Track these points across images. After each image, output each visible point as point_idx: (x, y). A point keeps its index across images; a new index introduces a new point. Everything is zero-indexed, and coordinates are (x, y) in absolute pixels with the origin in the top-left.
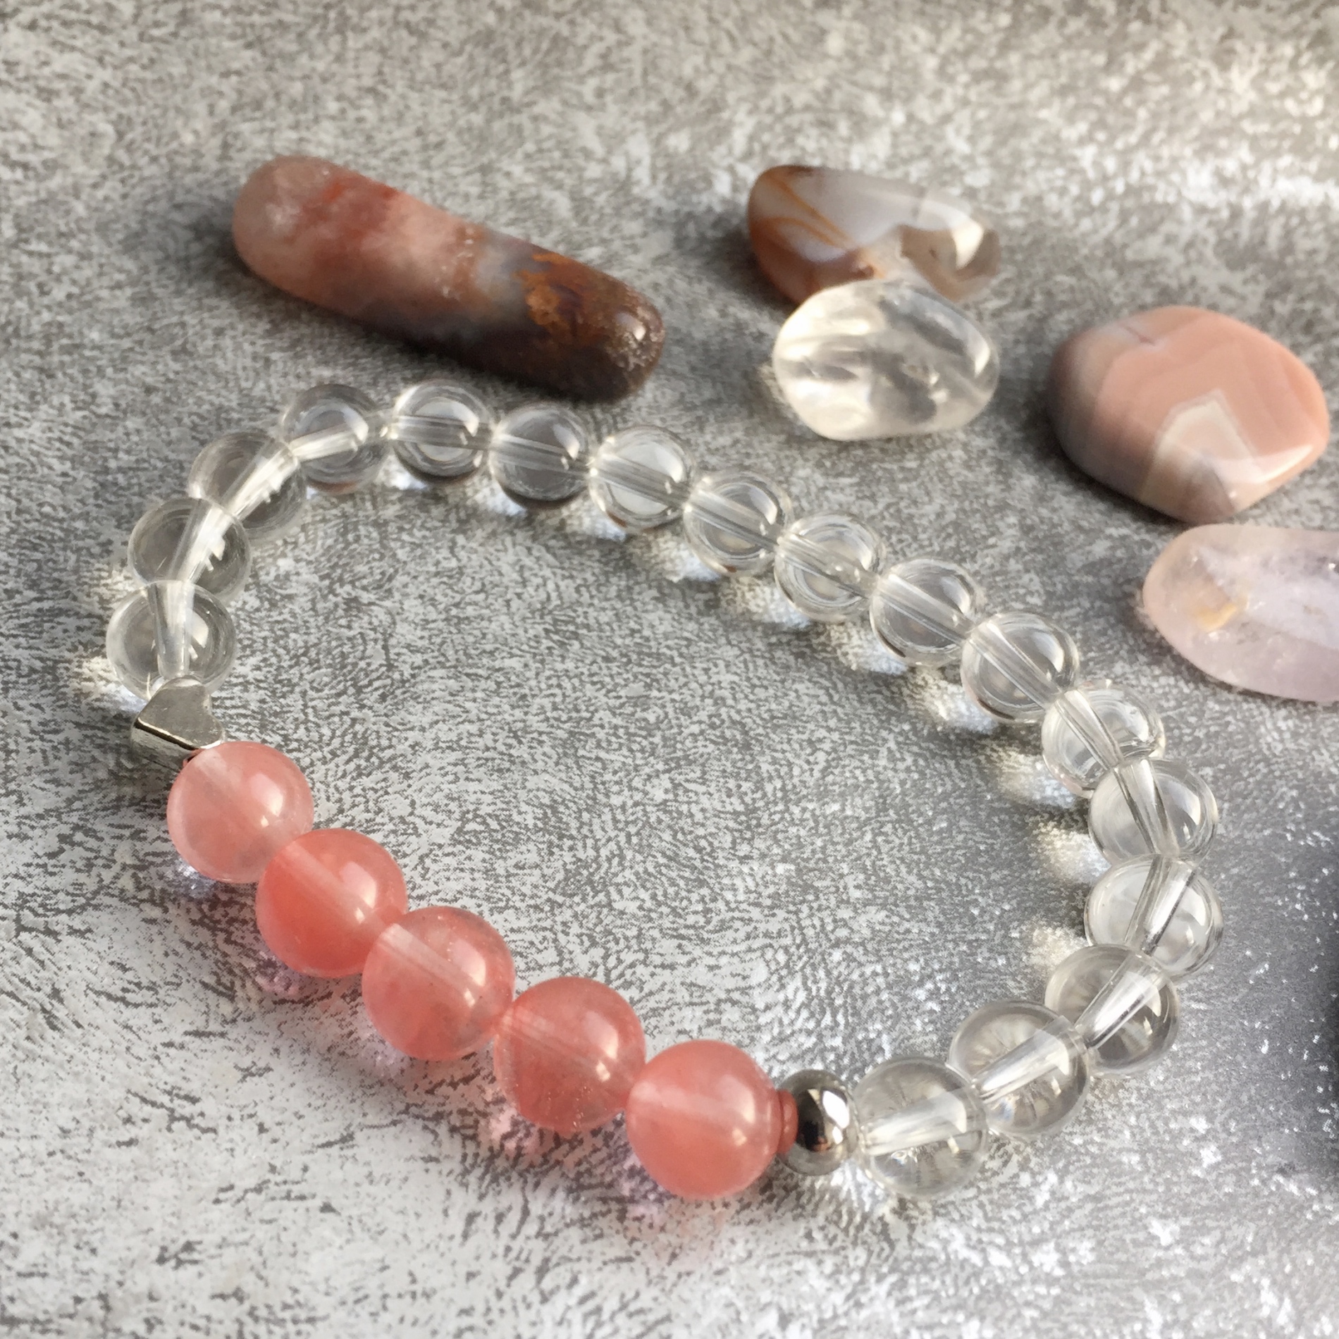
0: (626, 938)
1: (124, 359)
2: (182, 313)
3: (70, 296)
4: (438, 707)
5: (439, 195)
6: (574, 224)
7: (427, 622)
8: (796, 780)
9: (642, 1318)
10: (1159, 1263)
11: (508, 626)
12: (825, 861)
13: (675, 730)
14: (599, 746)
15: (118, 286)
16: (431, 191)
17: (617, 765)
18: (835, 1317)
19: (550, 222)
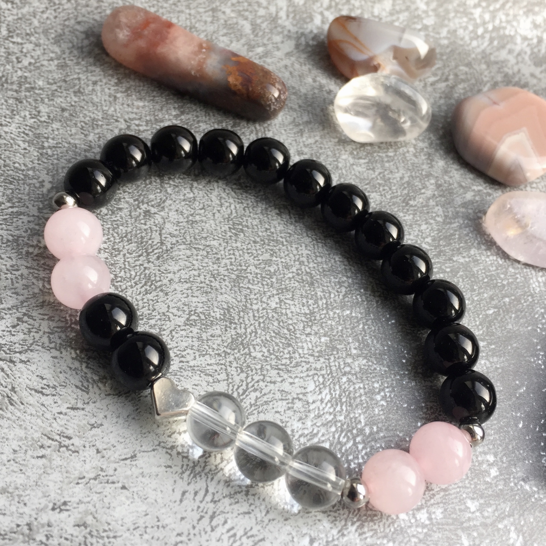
0: (256, 369)
1: (53, 95)
2: (79, 73)
3: (30, 64)
4: (182, 263)
5: (193, 21)
6: (252, 36)
7: (179, 222)
8: (332, 300)
9: (253, 539)
10: (469, 519)
11: (213, 225)
12: (342, 337)
13: (282, 276)
14: (249, 282)
15: (52, 60)
16: (190, 19)
17: (256, 291)
18: (333, 540)
19: (241, 35)
